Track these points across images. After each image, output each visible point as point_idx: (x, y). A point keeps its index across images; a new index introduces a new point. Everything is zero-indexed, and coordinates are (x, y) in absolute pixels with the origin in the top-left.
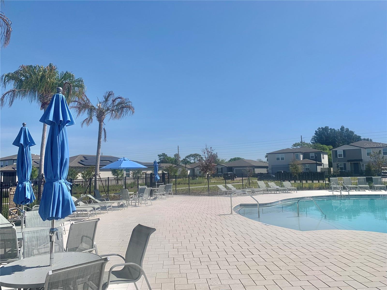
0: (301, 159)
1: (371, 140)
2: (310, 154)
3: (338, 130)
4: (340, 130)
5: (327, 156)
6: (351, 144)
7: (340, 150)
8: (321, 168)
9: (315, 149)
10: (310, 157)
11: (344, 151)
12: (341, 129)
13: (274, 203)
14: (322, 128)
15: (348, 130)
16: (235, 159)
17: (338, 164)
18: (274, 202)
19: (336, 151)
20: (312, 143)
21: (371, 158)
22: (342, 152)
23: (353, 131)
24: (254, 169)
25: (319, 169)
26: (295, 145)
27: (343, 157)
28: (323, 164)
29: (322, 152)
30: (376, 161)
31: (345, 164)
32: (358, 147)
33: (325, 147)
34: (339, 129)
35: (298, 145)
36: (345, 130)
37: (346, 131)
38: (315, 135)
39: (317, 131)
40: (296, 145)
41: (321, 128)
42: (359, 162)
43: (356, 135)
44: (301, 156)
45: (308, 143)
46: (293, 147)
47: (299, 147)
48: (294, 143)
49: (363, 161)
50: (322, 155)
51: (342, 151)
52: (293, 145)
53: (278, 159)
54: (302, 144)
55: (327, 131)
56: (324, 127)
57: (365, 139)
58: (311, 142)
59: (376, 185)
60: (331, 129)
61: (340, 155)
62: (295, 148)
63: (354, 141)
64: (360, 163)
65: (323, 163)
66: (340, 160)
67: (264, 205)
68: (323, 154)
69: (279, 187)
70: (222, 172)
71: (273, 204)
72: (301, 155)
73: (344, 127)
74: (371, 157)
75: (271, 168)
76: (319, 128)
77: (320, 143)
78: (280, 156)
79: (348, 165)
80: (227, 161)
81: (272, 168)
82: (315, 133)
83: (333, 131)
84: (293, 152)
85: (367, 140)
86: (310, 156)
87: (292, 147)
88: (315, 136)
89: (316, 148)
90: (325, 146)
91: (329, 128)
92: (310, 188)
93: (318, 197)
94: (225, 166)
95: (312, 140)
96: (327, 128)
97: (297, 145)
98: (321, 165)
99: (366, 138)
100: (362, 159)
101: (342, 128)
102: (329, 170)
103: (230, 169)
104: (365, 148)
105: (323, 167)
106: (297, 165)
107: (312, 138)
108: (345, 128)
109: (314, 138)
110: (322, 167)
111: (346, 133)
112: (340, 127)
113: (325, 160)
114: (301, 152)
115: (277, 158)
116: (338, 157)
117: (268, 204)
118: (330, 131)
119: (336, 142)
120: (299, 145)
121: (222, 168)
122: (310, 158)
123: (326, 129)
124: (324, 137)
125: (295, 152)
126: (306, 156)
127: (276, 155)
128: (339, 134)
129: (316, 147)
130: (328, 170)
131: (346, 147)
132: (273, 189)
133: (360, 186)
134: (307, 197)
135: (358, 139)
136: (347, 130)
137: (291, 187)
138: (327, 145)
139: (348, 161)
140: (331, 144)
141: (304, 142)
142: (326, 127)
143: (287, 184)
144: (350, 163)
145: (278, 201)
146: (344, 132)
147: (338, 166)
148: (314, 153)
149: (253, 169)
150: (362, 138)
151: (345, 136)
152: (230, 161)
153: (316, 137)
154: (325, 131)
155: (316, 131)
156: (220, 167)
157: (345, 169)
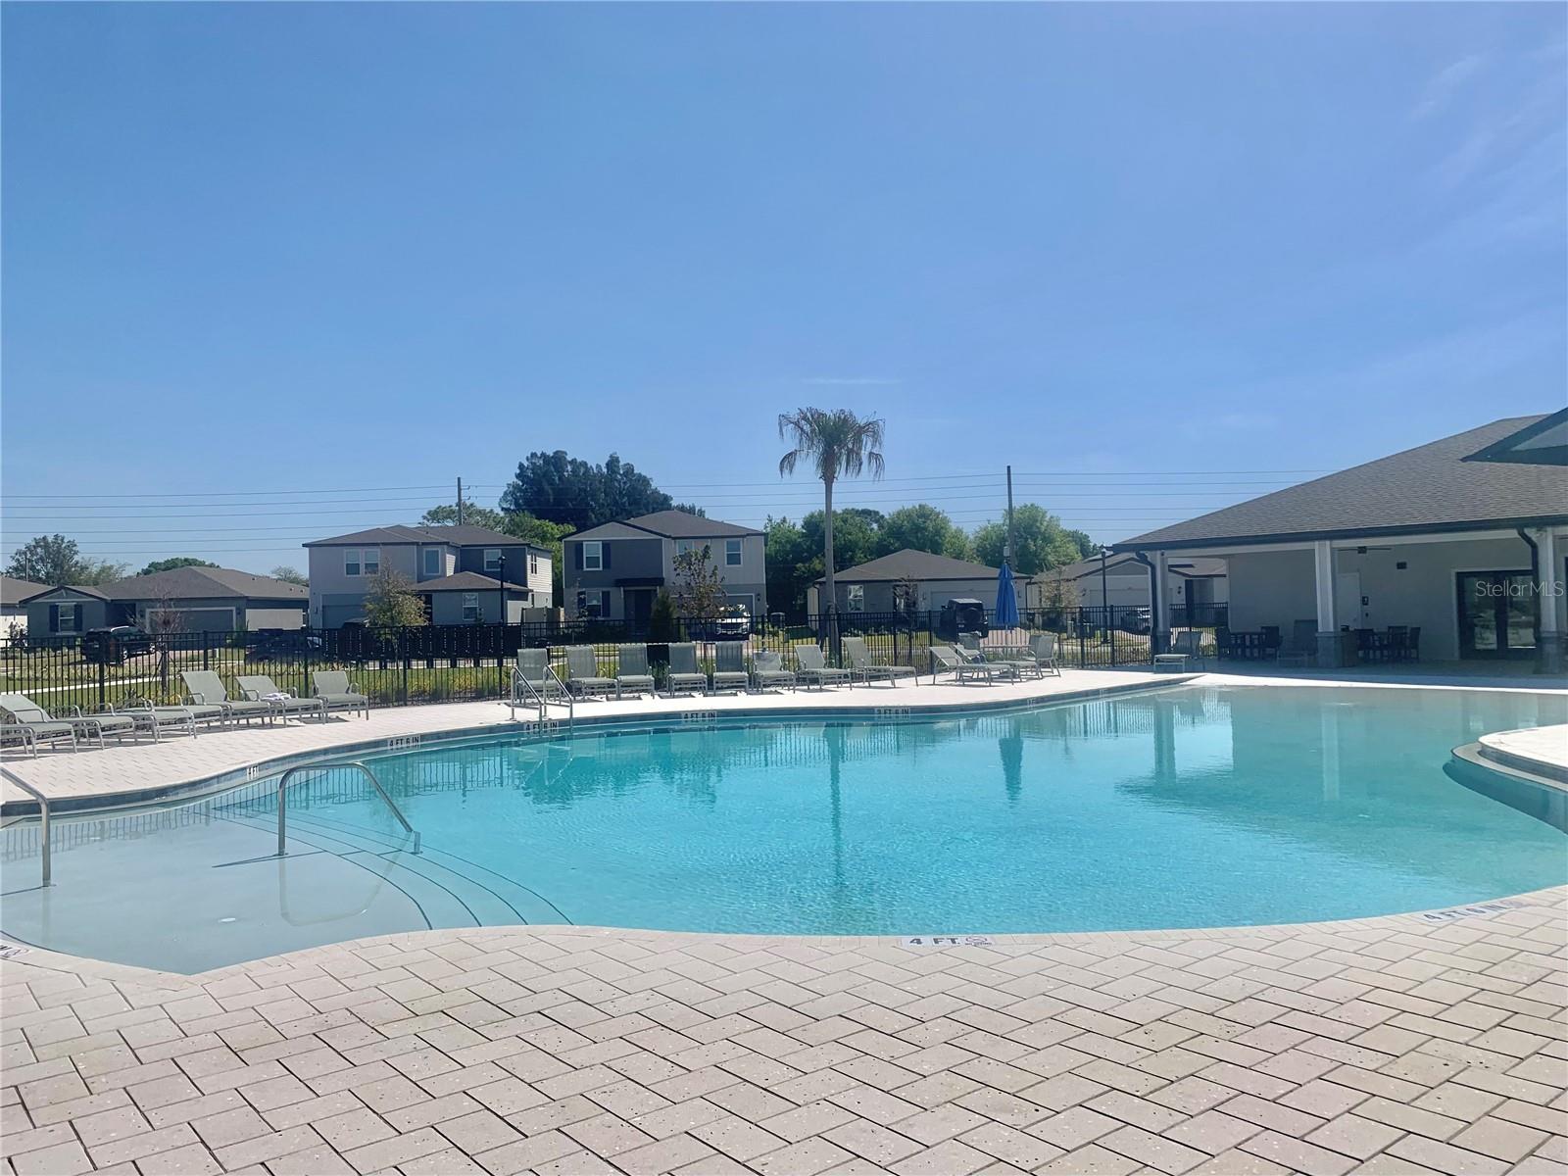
0: (450, 572)
1: (701, 513)
2: (485, 551)
3: (598, 466)
4: (605, 470)
5: (549, 562)
6: (632, 521)
7: (593, 541)
8: (523, 609)
9: (512, 533)
10: (485, 566)
11: (606, 546)
12: (608, 465)
13: (216, 780)
14: (543, 454)
15: (633, 470)
16: (171, 565)
17: (583, 593)
18: (218, 777)
19: (579, 546)
20: (503, 509)
21: (678, 574)
22: (598, 549)
23: (648, 477)
24: (241, 613)
25: (514, 612)
26: (434, 515)
27: (601, 569)
28: (530, 594)
29: (528, 545)
30: (693, 584)
31: (606, 596)
32: (651, 532)
33: (549, 528)
34: (603, 465)
35: (449, 513)
36: (622, 472)
37: (625, 474)
38: (515, 480)
39: (526, 464)
40: (440, 516)
41: (539, 455)
42: (653, 588)
43: (656, 492)
44: (451, 561)
45: (488, 510)
46: (426, 521)
47: (450, 523)
48: (433, 508)
49: (666, 584)
50: (529, 557)
51: (598, 545)
52: (429, 513)
53: (353, 569)
54: (462, 512)
55: (562, 467)
56: (551, 455)
57: (683, 507)
58: (500, 505)
59: (676, 676)
60: (573, 462)
61: (593, 562)
62: (437, 525)
63: (648, 510)
64: (656, 590)
65: (532, 591)
66: (589, 580)
67: (152, 798)
68: (534, 556)
69: (289, 696)
70: (78, 626)
71: (210, 785)
72: (448, 555)
73: (617, 460)
74: (679, 571)
75: (321, 608)
76: (534, 455)
77: (533, 511)
78: (361, 556)
79: (618, 596)
80: (130, 572)
81: (323, 607)
82: (518, 471)
83: (582, 470)
84: (417, 544)
85: (690, 513)
86: (485, 560)
87: (422, 521)
88: (516, 487)
89: (518, 531)
90: (549, 526)
91: (569, 458)
92: (437, 696)
93: (448, 734)
94: (91, 596)
95: (504, 498)
96: (560, 459)
97: (445, 514)
98: (522, 596)
99: (687, 504)
100: (664, 576)
101: (613, 463)
102: (552, 614)
103: (122, 610)
104: (675, 538)
105: (533, 604)
106: (394, 597)
107: (505, 493)
108: (622, 463)
109: (513, 493)
110: (527, 604)
111: (625, 483)
112: (607, 459)
113: (541, 578)
114: (447, 543)
115: (347, 565)
116: (585, 569)
117: (176, 788)
118: (569, 468)
119: (590, 514)
120: (452, 516)
121: (78, 608)
122: (485, 569)
123: (557, 460)
124: (550, 492)
125: (423, 544)
126: (469, 559)
127: (345, 550)
128: (600, 482)
129: (518, 526)
130: (548, 619)
131: (613, 532)
132: (259, 704)
133: (623, 678)
134: (399, 740)
135: (662, 503)
136: (629, 469)
137: (347, 692)
138: (559, 520)
139: (619, 583)
140: (572, 520)
141: (472, 505)
142: (556, 453)
143: (331, 679)
144: (624, 591)
145: (244, 769)
146: (619, 477)
147: (581, 602)
148: (500, 551)
149: (238, 614)
150: (674, 503)
151: (621, 492)
152: (146, 572)
153: (520, 490)
154: (552, 469)
155: (521, 466)
156: (66, 602)
157: (607, 613)
